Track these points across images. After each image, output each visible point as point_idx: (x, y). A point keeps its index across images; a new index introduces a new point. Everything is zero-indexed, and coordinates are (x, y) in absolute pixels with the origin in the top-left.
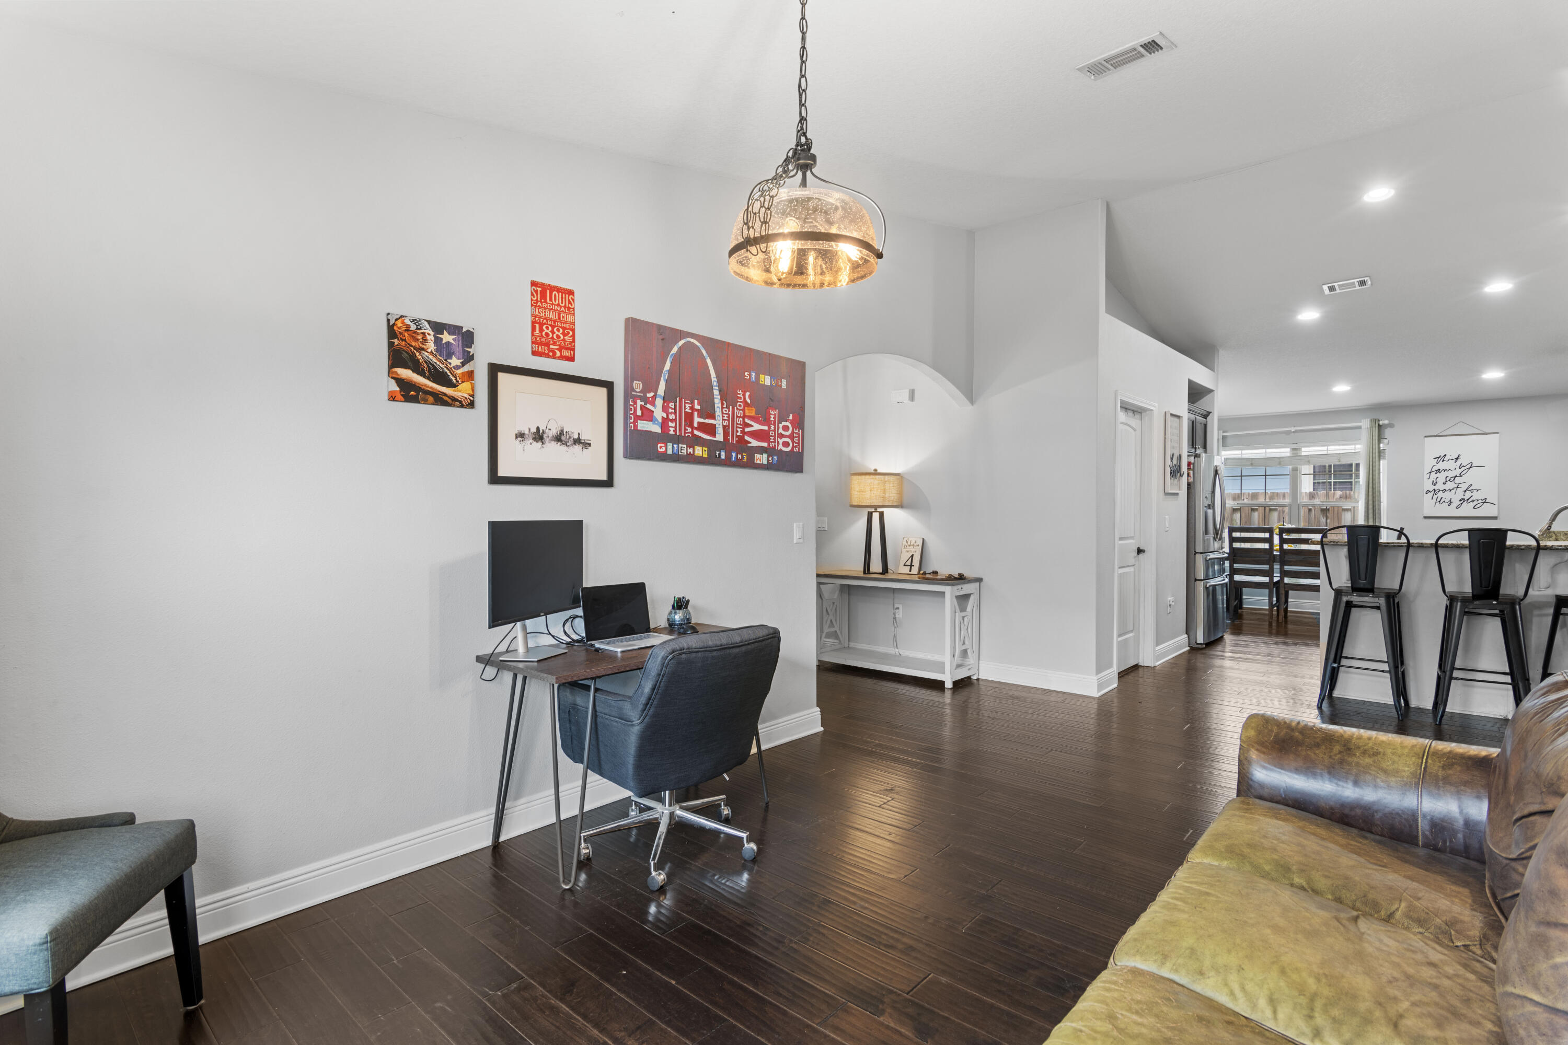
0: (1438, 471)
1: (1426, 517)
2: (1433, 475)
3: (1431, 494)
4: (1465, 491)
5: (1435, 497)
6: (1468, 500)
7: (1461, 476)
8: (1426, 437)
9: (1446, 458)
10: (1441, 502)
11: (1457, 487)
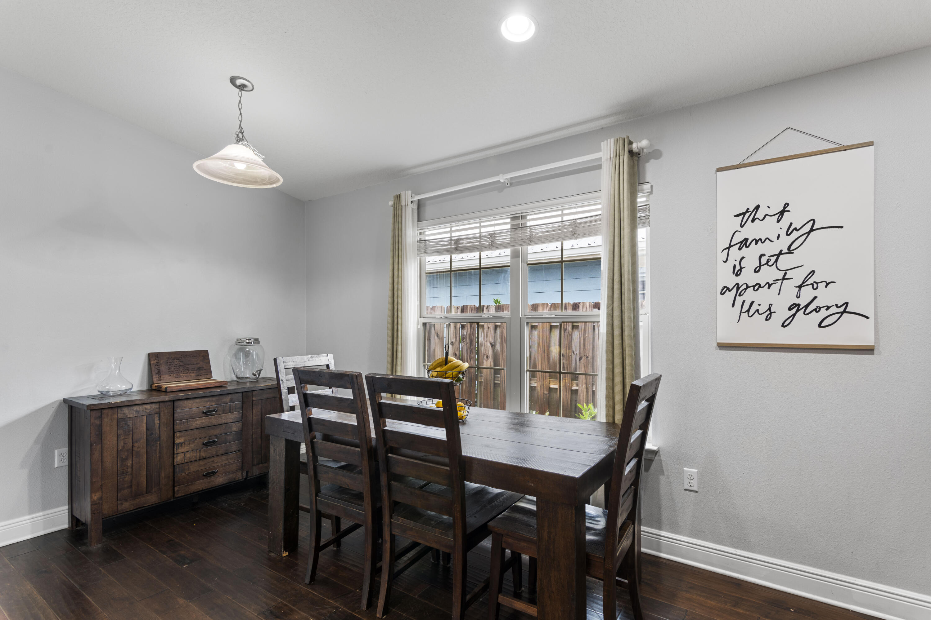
0: (744, 243)
1: (722, 346)
2: (735, 253)
3: (730, 295)
4: (800, 287)
5: (739, 300)
6: (807, 306)
7: (790, 251)
8: (719, 170)
9: (760, 215)
10: (751, 313)
11: (784, 279)
